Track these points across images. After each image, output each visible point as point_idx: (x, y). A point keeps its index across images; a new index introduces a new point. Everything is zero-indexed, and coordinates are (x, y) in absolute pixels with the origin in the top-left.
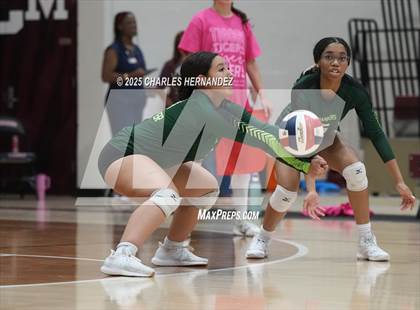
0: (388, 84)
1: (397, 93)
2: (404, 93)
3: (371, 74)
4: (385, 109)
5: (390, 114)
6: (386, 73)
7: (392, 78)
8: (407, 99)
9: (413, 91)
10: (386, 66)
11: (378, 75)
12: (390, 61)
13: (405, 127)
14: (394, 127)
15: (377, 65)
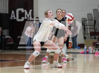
0: (89, 29)
1: (90, 31)
2: (91, 31)
3: (86, 28)
4: (88, 34)
5: (89, 35)
6: (88, 28)
7: (89, 28)
8: (92, 32)
9: (93, 31)
10: (88, 26)
11: (87, 28)
12: (89, 25)
13: (91, 37)
14: (90, 37)
15: (87, 26)
